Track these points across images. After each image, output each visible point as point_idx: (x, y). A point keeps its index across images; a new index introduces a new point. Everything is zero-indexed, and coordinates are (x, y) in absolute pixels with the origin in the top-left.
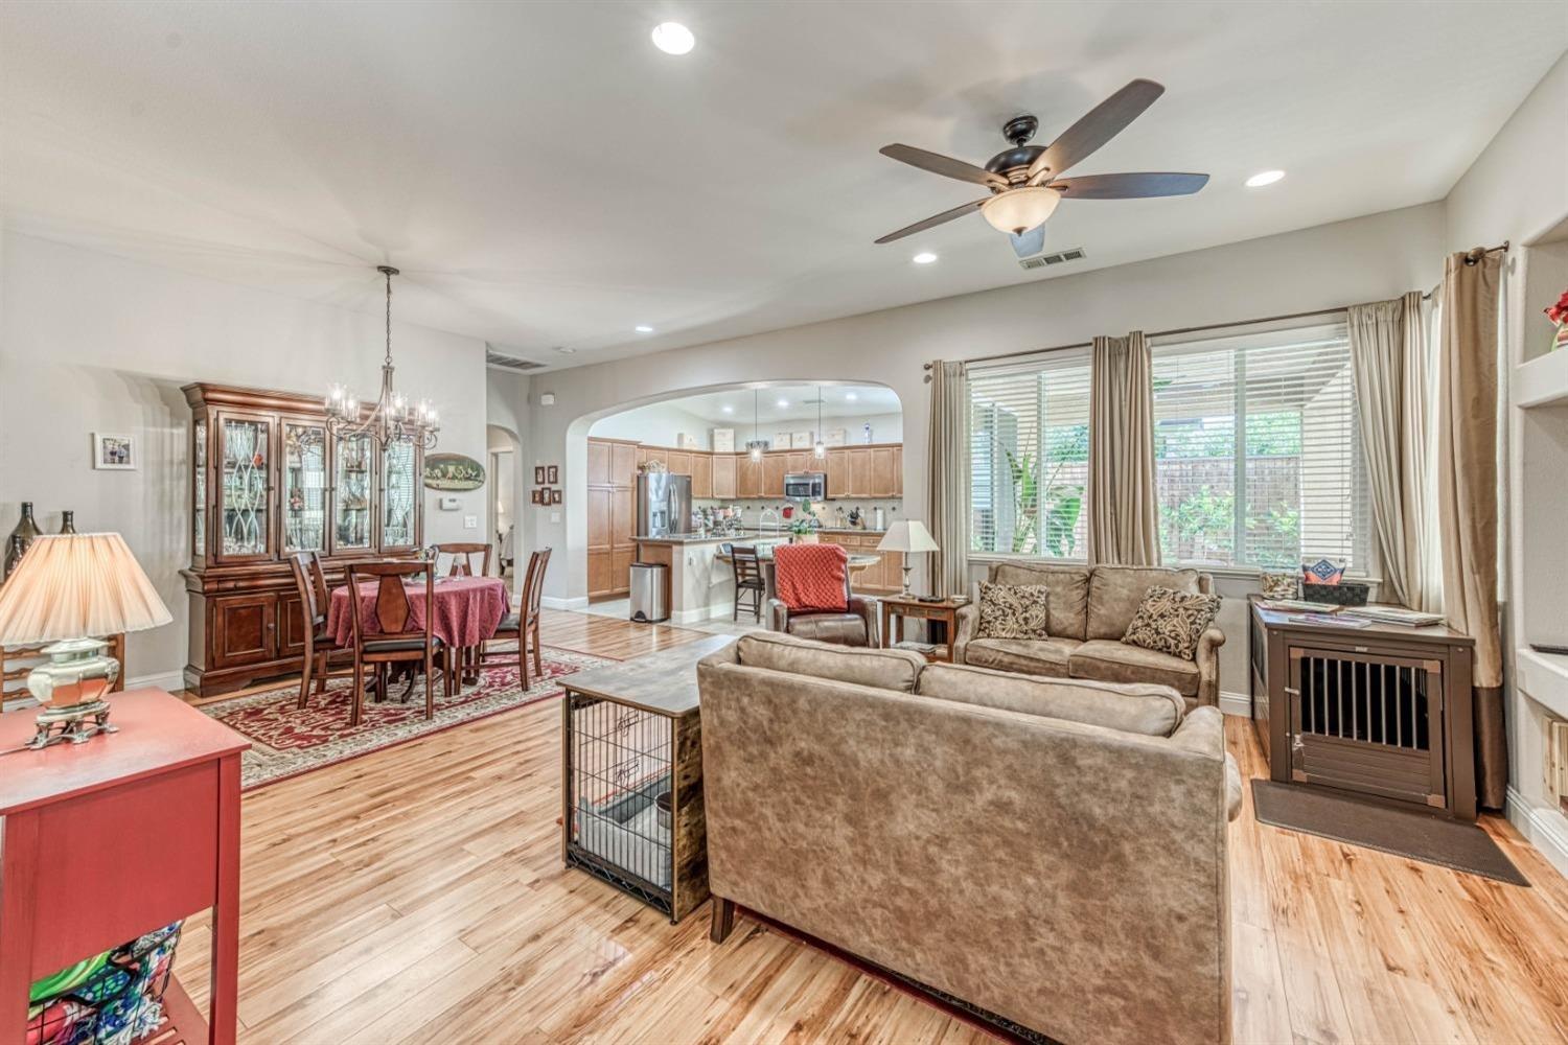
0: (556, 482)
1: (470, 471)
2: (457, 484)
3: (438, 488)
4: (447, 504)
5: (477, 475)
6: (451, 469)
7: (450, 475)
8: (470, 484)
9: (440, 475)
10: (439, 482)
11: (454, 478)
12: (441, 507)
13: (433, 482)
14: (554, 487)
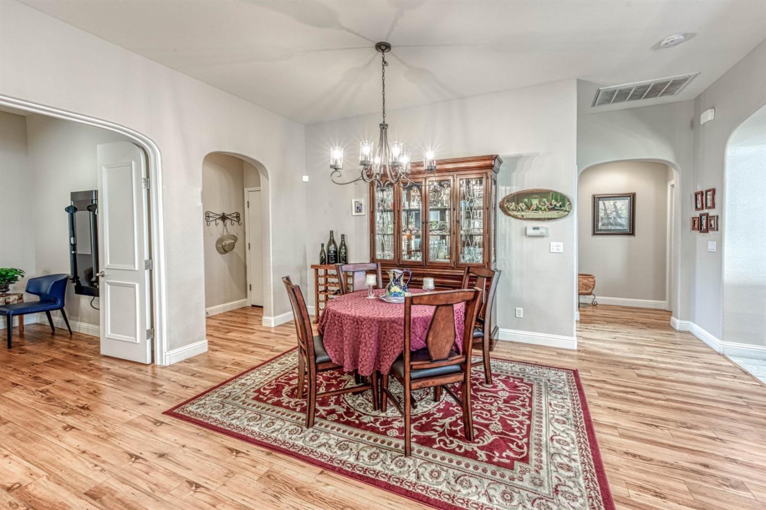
0: (713, 206)
1: (554, 202)
2: (540, 214)
3: (522, 218)
4: (530, 232)
5: (563, 205)
6: (535, 202)
7: (534, 207)
8: (554, 214)
9: (524, 207)
10: (523, 213)
11: (538, 209)
12: (526, 234)
13: (519, 214)
14: (712, 213)
